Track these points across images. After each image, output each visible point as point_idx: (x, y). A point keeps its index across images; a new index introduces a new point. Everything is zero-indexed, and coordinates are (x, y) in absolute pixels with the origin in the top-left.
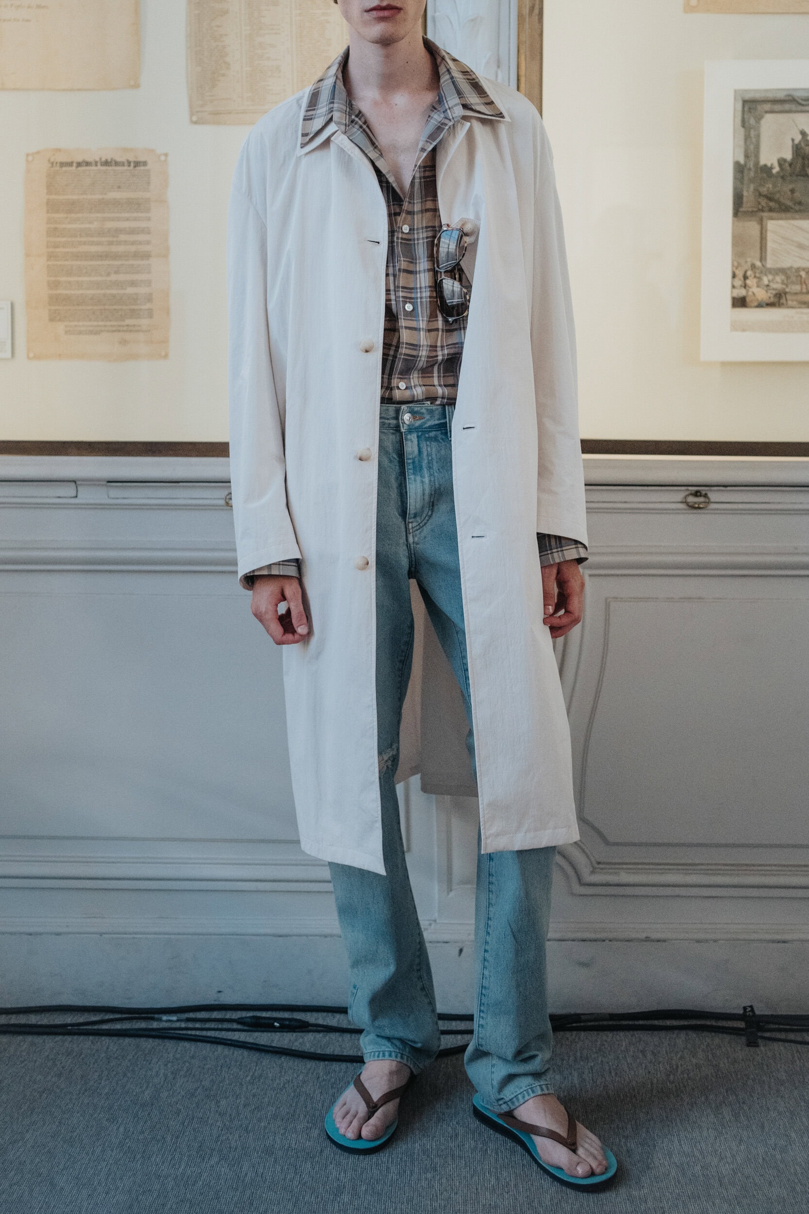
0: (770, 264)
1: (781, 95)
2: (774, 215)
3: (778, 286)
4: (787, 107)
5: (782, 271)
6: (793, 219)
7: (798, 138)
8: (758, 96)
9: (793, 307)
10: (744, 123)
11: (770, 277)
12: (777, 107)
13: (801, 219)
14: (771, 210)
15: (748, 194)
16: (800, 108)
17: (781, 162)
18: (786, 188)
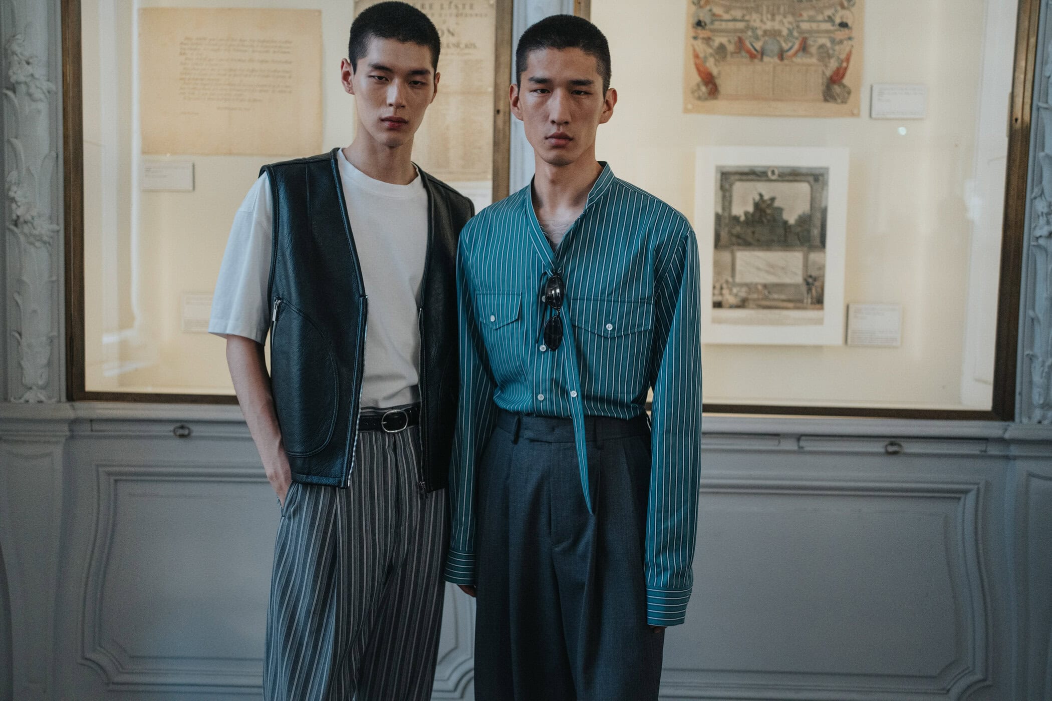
0: (738, 279)
1: (746, 170)
2: (740, 248)
3: (743, 293)
4: (750, 177)
5: (746, 285)
6: (754, 250)
7: (757, 198)
8: (730, 170)
9: (753, 308)
10: (722, 188)
11: (738, 289)
12: (744, 177)
13: (759, 250)
14: (739, 244)
15: (724, 234)
16: (759, 178)
17: (746, 214)
18: (749, 231)
